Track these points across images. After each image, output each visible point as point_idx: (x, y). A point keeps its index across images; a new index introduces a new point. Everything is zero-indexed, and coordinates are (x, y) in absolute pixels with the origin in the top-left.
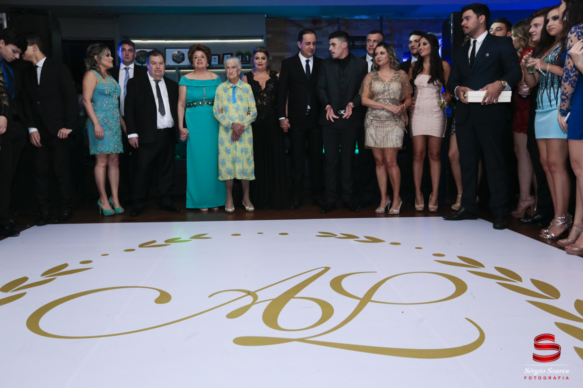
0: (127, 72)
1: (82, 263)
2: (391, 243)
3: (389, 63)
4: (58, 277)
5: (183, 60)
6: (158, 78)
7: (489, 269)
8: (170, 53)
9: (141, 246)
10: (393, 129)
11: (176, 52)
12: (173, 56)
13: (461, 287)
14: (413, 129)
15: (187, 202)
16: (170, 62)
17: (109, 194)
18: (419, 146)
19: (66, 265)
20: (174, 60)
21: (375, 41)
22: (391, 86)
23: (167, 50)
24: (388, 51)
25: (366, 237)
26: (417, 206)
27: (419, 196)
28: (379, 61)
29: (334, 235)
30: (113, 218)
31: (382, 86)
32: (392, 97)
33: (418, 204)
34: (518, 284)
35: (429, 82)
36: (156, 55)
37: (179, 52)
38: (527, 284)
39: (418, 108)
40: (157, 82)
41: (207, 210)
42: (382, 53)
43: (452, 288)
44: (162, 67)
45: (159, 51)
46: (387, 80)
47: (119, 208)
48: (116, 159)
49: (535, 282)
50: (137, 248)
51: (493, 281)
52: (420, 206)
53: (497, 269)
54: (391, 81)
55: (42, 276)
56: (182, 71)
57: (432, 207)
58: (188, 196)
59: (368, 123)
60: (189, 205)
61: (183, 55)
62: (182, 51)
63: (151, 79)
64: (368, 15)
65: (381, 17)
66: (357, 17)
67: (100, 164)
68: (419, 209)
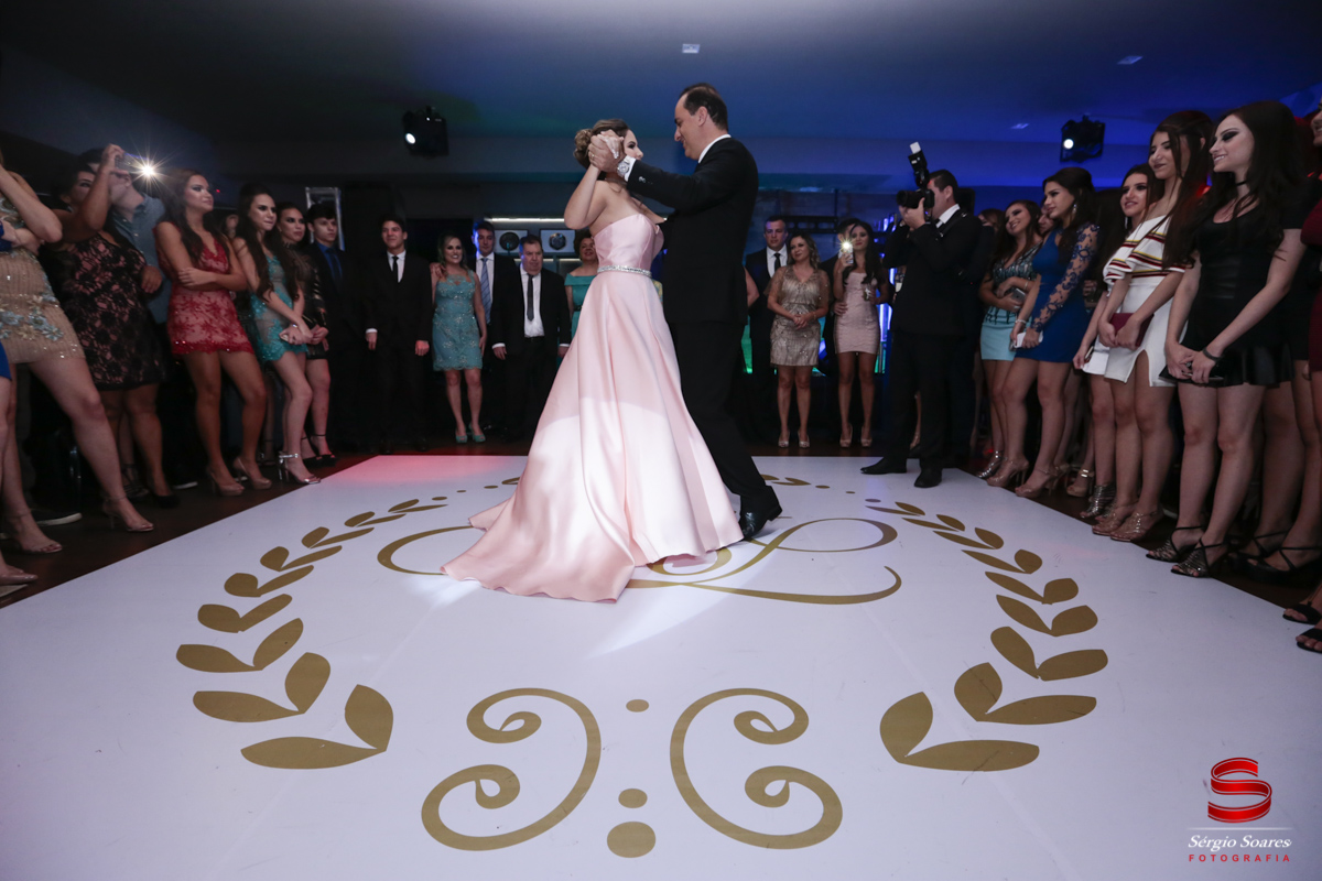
0: (485, 265)
1: (433, 498)
2: (818, 487)
3: (808, 260)
4: (408, 514)
5: (564, 245)
6: (532, 273)
7: (931, 517)
8: (546, 235)
9: (505, 482)
10: (808, 344)
11: (554, 234)
12: (551, 239)
13: (889, 534)
14: (839, 344)
16: (548, 249)
17: (467, 419)
19: (416, 501)
20: (551, 246)
21: (777, 231)
22: (808, 288)
23: (543, 232)
24: (807, 242)
25: (787, 479)
26: (841, 441)
27: (846, 428)
28: (797, 255)
30: (470, 448)
31: (796, 287)
32: (808, 302)
33: (844, 439)
34: (959, 533)
35: (863, 283)
36: (531, 243)
37: (558, 235)
38: (970, 534)
39: (847, 318)
40: (531, 277)
42: (800, 245)
43: (879, 535)
44: (539, 257)
45: (534, 235)
46: (803, 280)
47: (479, 435)
48: (477, 376)
49: (979, 532)
50: (500, 485)
51: (930, 530)
52: (846, 442)
53: (940, 517)
54: (809, 281)
55: (390, 510)
56: (562, 260)
57: (865, 441)
59: (777, 334)
61: (564, 238)
62: (563, 233)
63: (523, 273)
64: (818, 186)
65: (836, 191)
66: (803, 190)
67: (452, 382)
68: (845, 445)
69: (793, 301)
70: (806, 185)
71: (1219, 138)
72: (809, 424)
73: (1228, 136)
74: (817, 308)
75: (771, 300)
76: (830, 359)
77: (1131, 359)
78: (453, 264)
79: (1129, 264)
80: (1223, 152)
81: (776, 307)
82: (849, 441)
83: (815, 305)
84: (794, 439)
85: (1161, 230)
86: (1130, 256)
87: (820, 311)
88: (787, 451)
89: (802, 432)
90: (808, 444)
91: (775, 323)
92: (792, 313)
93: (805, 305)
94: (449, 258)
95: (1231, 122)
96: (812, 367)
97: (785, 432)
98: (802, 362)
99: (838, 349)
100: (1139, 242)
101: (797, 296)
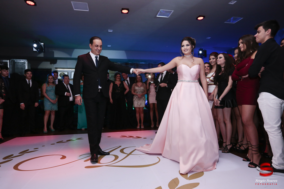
0: (56, 82)
1: (34, 149)
2: (144, 138)
4: (25, 154)
6: (67, 84)
9: (57, 143)
10: (143, 101)
14: (149, 101)
15: (78, 127)
18: (151, 106)
19: (28, 150)
25: (136, 137)
26: (151, 126)
27: (152, 123)
28: (139, 80)
29: (126, 137)
31: (138, 88)
32: (141, 91)
33: (152, 125)
36: (66, 76)
39: (151, 95)
40: (67, 86)
41: (84, 129)
42: (140, 78)
44: (69, 80)
46: (139, 86)
47: (53, 130)
48: (54, 113)
52: (152, 126)
54: (141, 86)
55: (19, 154)
58: (78, 125)
59: (134, 100)
60: (78, 128)
63: (65, 84)
64: (144, 62)
65: (149, 63)
66: (141, 63)
67: (47, 114)
68: (152, 127)
69: (138, 91)
70: (141, 62)
71: (219, 58)
72: (144, 122)
73: (220, 58)
74: (144, 92)
75: (132, 92)
76: (148, 105)
77: (212, 103)
78: (50, 83)
79: (209, 82)
80: (219, 61)
81: (134, 93)
82: (153, 126)
83: (143, 92)
84: (140, 126)
85: (214, 75)
86: (209, 80)
87: (145, 93)
88: (139, 129)
89: (142, 124)
90: (143, 127)
91: (134, 97)
92: (138, 94)
93: (141, 92)
94: (49, 81)
95: (221, 55)
96: (144, 107)
97: (139, 125)
98: (141, 106)
99: (149, 103)
100: (210, 77)
101: (139, 90)
